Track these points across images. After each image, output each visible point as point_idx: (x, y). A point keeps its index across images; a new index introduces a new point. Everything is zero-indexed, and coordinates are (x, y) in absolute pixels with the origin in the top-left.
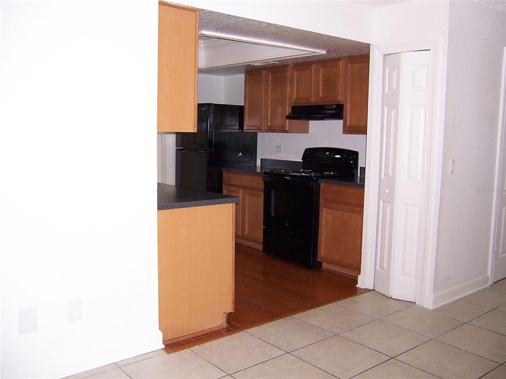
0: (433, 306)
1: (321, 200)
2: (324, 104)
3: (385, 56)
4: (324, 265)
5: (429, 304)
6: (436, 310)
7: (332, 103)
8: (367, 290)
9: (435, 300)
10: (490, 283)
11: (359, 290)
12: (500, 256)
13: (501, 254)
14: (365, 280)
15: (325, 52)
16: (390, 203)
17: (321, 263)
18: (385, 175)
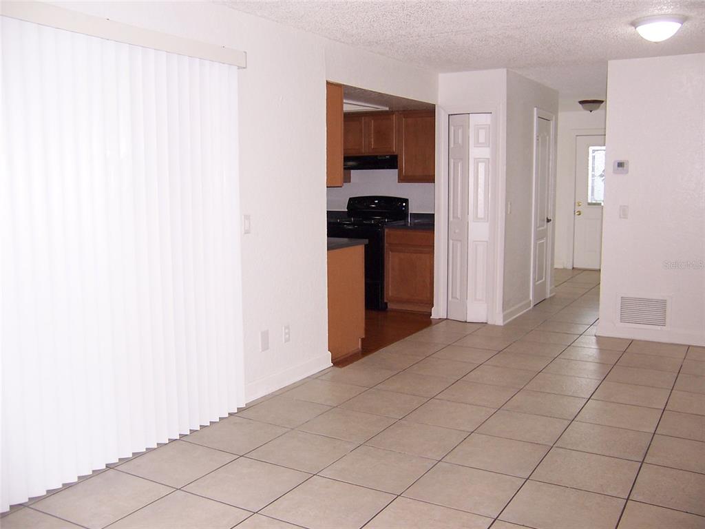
0: (504, 321)
1: (386, 245)
2: (376, 154)
3: (449, 115)
4: (390, 306)
5: (499, 321)
6: (505, 325)
7: (385, 154)
8: (441, 320)
9: (505, 318)
10: (532, 306)
11: (433, 321)
12: (537, 283)
13: (538, 281)
14: (438, 312)
15: (387, 109)
16: (460, 241)
17: (386, 303)
18: (454, 217)
